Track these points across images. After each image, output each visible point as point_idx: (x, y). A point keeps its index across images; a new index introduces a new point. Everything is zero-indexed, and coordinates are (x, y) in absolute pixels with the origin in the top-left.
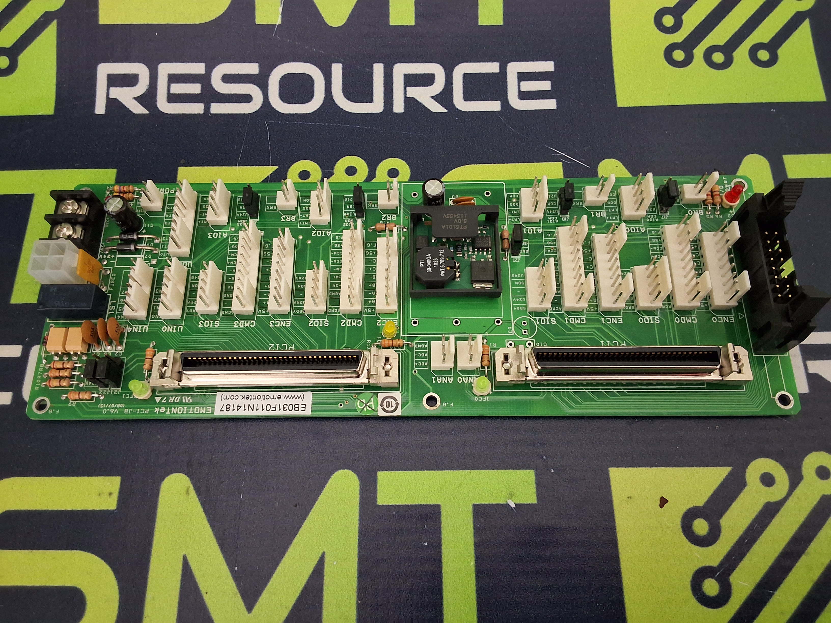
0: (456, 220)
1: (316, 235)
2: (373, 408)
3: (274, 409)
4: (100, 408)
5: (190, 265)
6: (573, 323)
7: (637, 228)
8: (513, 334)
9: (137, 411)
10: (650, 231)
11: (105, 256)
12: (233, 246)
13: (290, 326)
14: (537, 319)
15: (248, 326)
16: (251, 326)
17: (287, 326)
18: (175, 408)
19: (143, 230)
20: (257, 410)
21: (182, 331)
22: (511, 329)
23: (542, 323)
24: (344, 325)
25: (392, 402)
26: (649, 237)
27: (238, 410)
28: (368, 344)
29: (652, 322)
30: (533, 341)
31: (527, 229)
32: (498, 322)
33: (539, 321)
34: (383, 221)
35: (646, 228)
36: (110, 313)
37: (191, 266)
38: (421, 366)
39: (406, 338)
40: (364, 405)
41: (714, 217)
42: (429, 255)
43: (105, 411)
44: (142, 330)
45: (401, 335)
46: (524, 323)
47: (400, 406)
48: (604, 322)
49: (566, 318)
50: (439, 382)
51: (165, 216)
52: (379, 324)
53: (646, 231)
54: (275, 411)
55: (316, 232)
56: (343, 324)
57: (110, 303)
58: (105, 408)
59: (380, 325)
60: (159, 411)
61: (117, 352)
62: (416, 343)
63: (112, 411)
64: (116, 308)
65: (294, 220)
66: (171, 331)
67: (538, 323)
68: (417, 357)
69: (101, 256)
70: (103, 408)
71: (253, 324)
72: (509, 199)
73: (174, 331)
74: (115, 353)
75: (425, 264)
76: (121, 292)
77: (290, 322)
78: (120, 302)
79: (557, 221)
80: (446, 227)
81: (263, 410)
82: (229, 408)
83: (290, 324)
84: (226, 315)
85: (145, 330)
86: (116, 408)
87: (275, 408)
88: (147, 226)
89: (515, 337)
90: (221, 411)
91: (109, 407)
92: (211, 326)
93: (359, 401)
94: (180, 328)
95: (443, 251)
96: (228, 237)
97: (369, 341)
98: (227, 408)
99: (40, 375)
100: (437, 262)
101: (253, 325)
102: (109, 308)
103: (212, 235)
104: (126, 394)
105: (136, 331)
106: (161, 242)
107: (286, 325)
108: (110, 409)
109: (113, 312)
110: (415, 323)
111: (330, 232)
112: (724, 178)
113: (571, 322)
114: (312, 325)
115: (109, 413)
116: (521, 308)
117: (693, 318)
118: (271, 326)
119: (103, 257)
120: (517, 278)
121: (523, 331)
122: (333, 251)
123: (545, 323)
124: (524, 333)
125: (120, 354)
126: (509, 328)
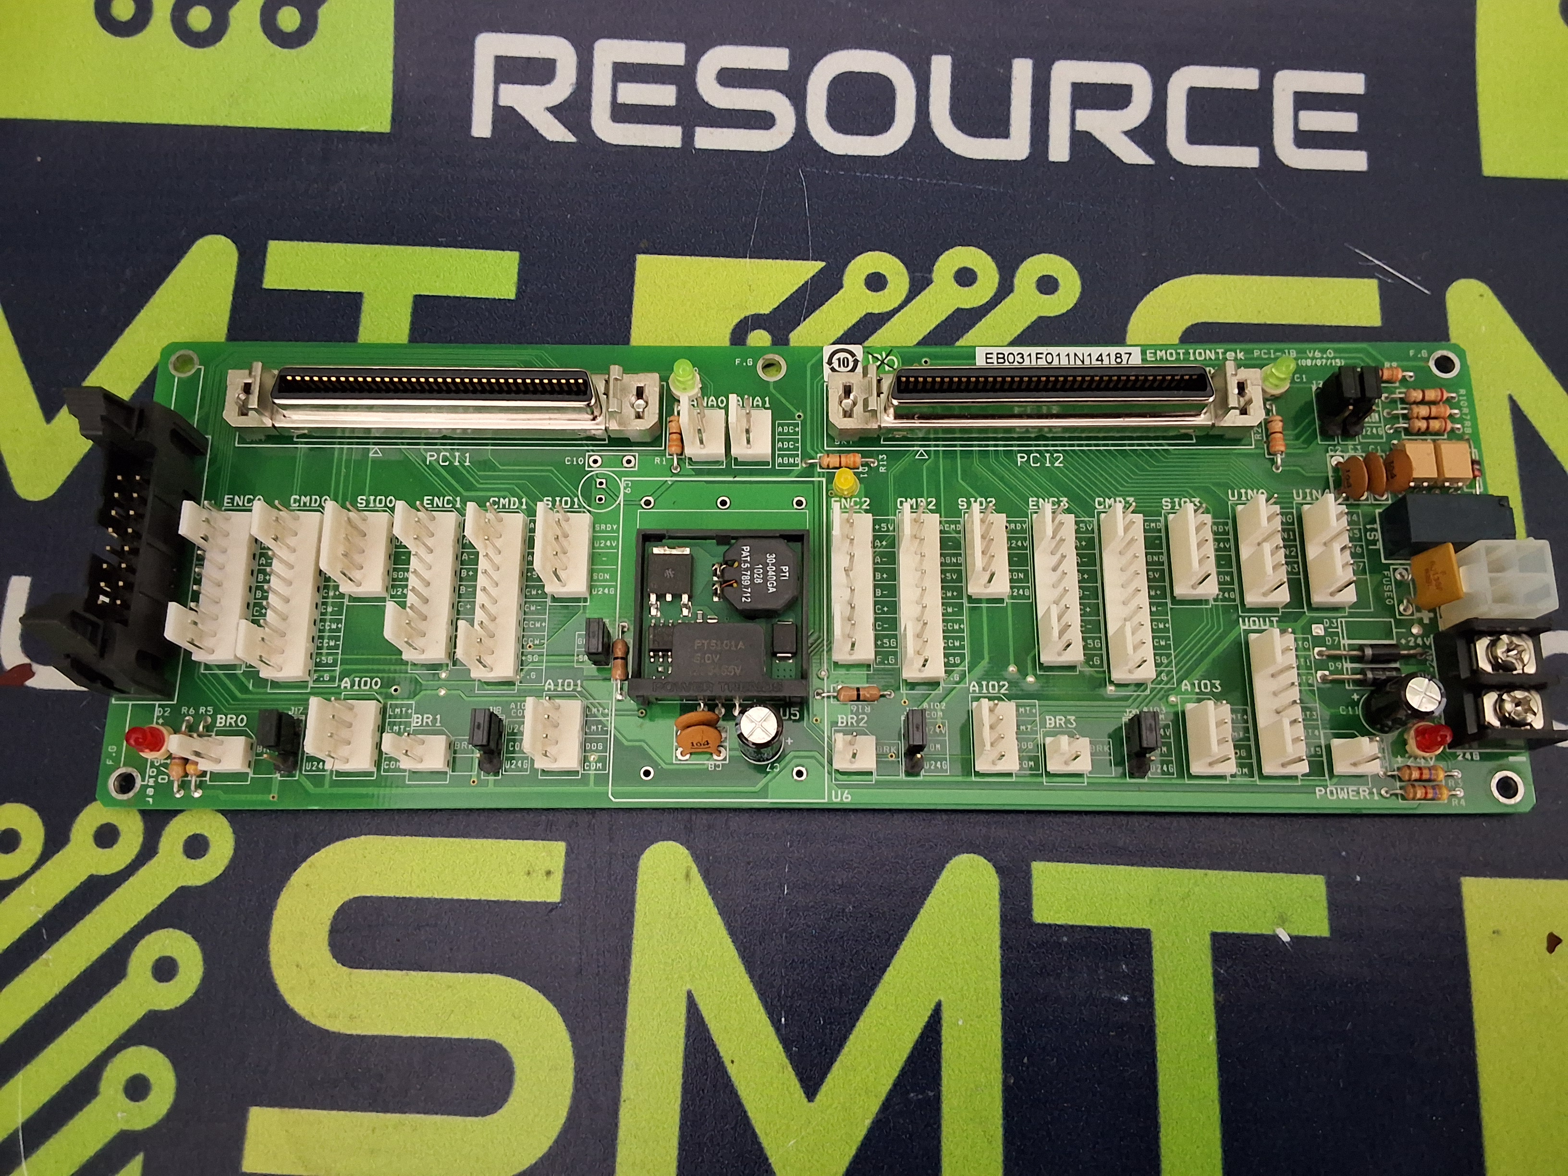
0: (716, 660)
1: (998, 683)
2: (870, 356)
3: (1039, 356)
4: (1340, 358)
5: (1244, 621)
6: (512, 499)
7: (356, 687)
8: (623, 479)
9: (1274, 353)
10: (332, 679)
11: (1419, 641)
12: (1166, 661)
13: (1030, 499)
14: (576, 506)
15: (1107, 500)
16: (1102, 499)
17: (1035, 499)
18: (1210, 359)
19: (1359, 700)
20: (1068, 355)
21: (1230, 491)
22: (625, 488)
23: (569, 499)
24: (929, 500)
25: (839, 366)
26: (338, 668)
27: (1101, 355)
28: (883, 465)
29: (372, 498)
30: (589, 466)
31: (574, 690)
32: (648, 503)
33: (573, 502)
34: (864, 713)
35: (339, 686)
36: (1375, 526)
37: (1241, 620)
38: (788, 425)
39: (816, 474)
40: (886, 361)
41: (197, 710)
42: (772, 590)
43: (1330, 354)
44: (1305, 494)
45: (824, 480)
46: (600, 499)
47: (826, 359)
48: (458, 499)
49: (524, 507)
50: (758, 398)
51: (1322, 732)
52: (865, 501)
53: (341, 680)
54: (1037, 354)
55: (999, 690)
56: (931, 502)
57: (1380, 545)
58: (1332, 359)
59: (863, 499)
60: (1236, 353)
61: (1338, 453)
62: (797, 465)
63: (1318, 354)
64: (1366, 535)
65: (1047, 717)
66: (1249, 491)
67: (576, 500)
68: (797, 441)
69: (1428, 643)
70: (1335, 358)
71: (1100, 504)
72: (603, 760)
73: (1243, 491)
74: (1342, 451)
75: (778, 572)
76: (1364, 565)
77: (1031, 507)
78: (1361, 546)
79: (513, 705)
80: (736, 646)
81: (1059, 355)
82: (1117, 358)
83: (1031, 503)
84: (1153, 521)
85: (1298, 494)
86: (1313, 358)
87: (1037, 358)
88: (1353, 708)
89: (620, 475)
90: (1130, 354)
91: (1324, 361)
92: (1176, 500)
93: (895, 367)
94: (1233, 496)
95: (744, 599)
96: (1180, 682)
97: (882, 470)
98: (1120, 357)
99: (1466, 414)
100: (755, 576)
101: (1099, 502)
102: (1379, 535)
103: (1213, 686)
104: (1302, 382)
105: (1314, 491)
106: (1313, 671)
107: (1038, 502)
108: (1322, 358)
109: (1368, 527)
110: (799, 503)
111: (971, 689)
112: (151, 800)
113: (516, 499)
114: (989, 500)
115: (1324, 351)
116: (603, 527)
117: (297, 504)
118: (1066, 499)
119: (1423, 640)
120: (604, 587)
121: (604, 486)
122: (962, 647)
123: (564, 499)
124: (604, 481)
125: (1332, 450)
126: (628, 491)
